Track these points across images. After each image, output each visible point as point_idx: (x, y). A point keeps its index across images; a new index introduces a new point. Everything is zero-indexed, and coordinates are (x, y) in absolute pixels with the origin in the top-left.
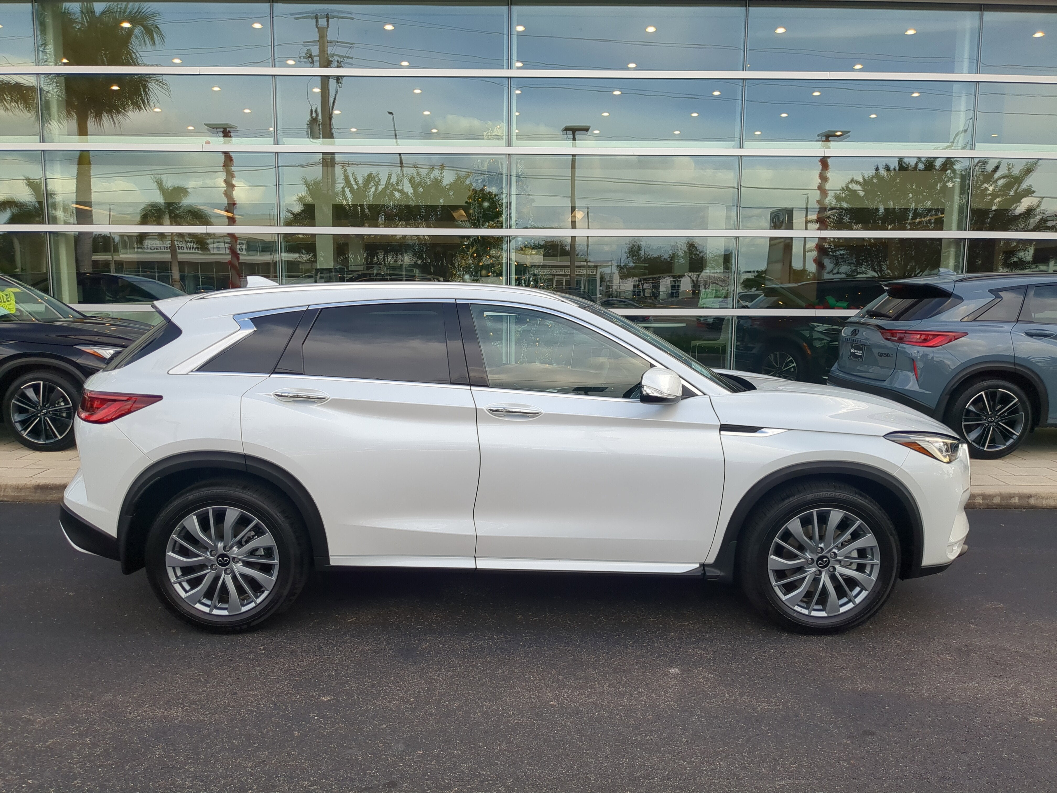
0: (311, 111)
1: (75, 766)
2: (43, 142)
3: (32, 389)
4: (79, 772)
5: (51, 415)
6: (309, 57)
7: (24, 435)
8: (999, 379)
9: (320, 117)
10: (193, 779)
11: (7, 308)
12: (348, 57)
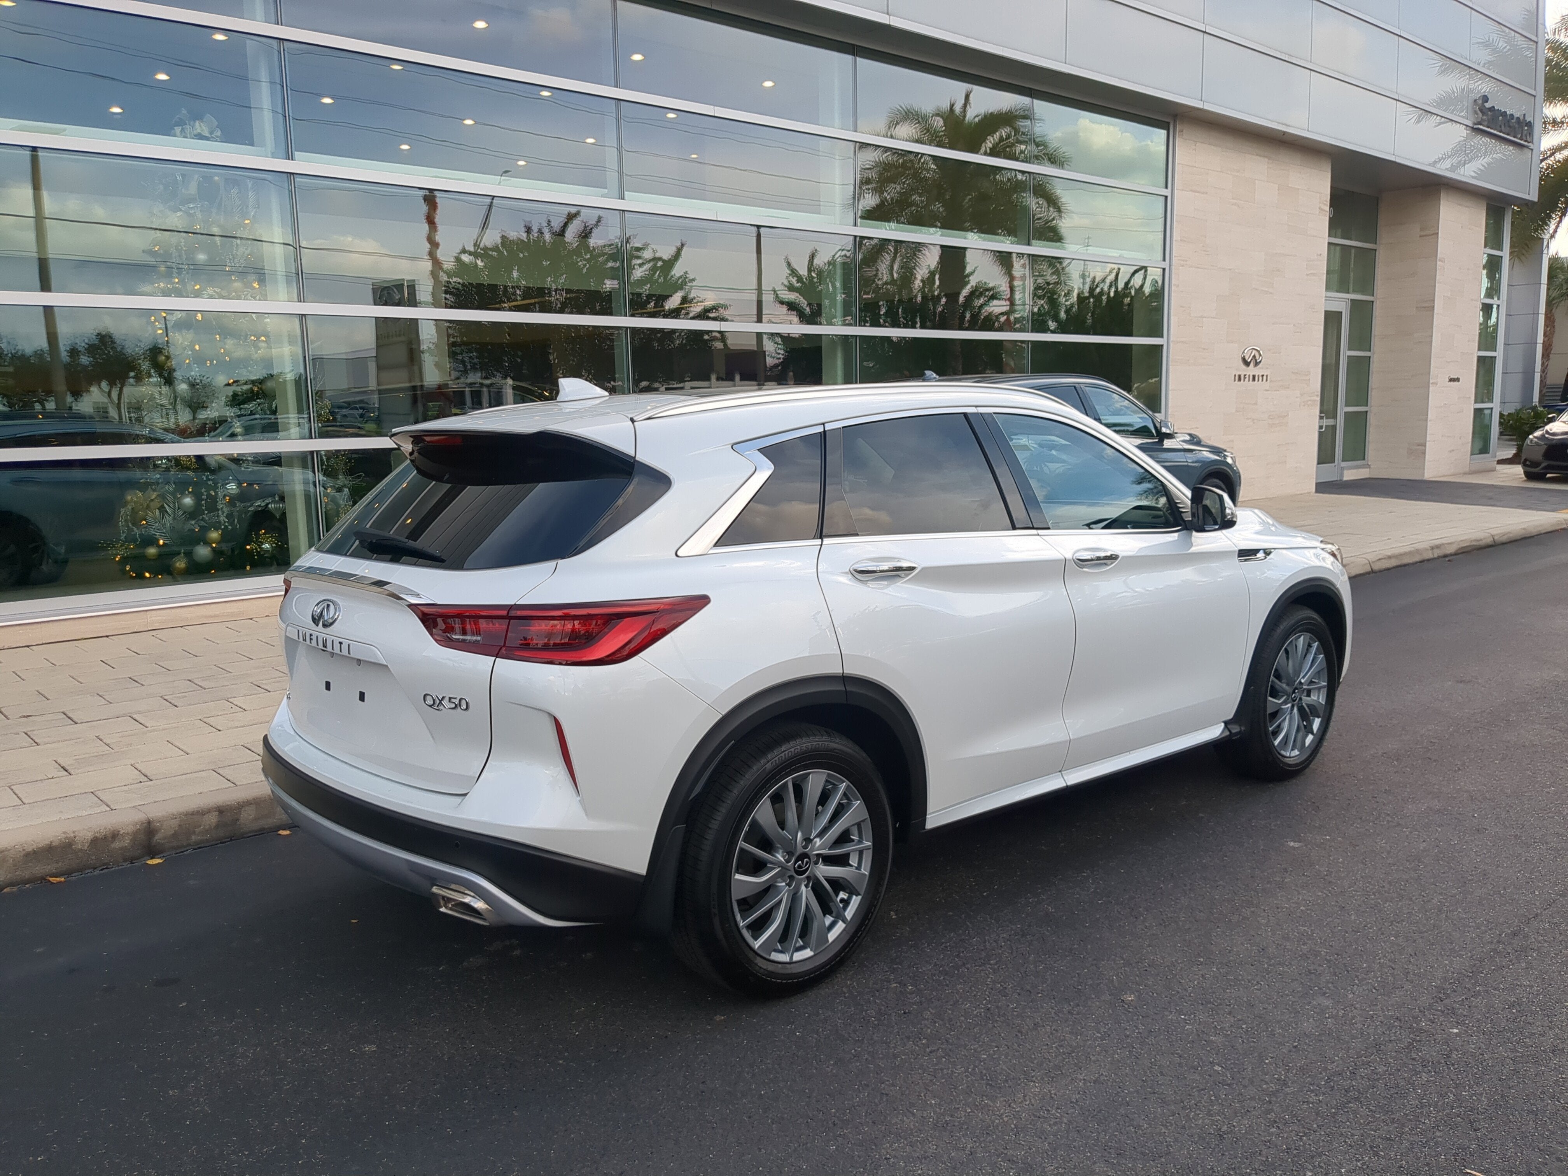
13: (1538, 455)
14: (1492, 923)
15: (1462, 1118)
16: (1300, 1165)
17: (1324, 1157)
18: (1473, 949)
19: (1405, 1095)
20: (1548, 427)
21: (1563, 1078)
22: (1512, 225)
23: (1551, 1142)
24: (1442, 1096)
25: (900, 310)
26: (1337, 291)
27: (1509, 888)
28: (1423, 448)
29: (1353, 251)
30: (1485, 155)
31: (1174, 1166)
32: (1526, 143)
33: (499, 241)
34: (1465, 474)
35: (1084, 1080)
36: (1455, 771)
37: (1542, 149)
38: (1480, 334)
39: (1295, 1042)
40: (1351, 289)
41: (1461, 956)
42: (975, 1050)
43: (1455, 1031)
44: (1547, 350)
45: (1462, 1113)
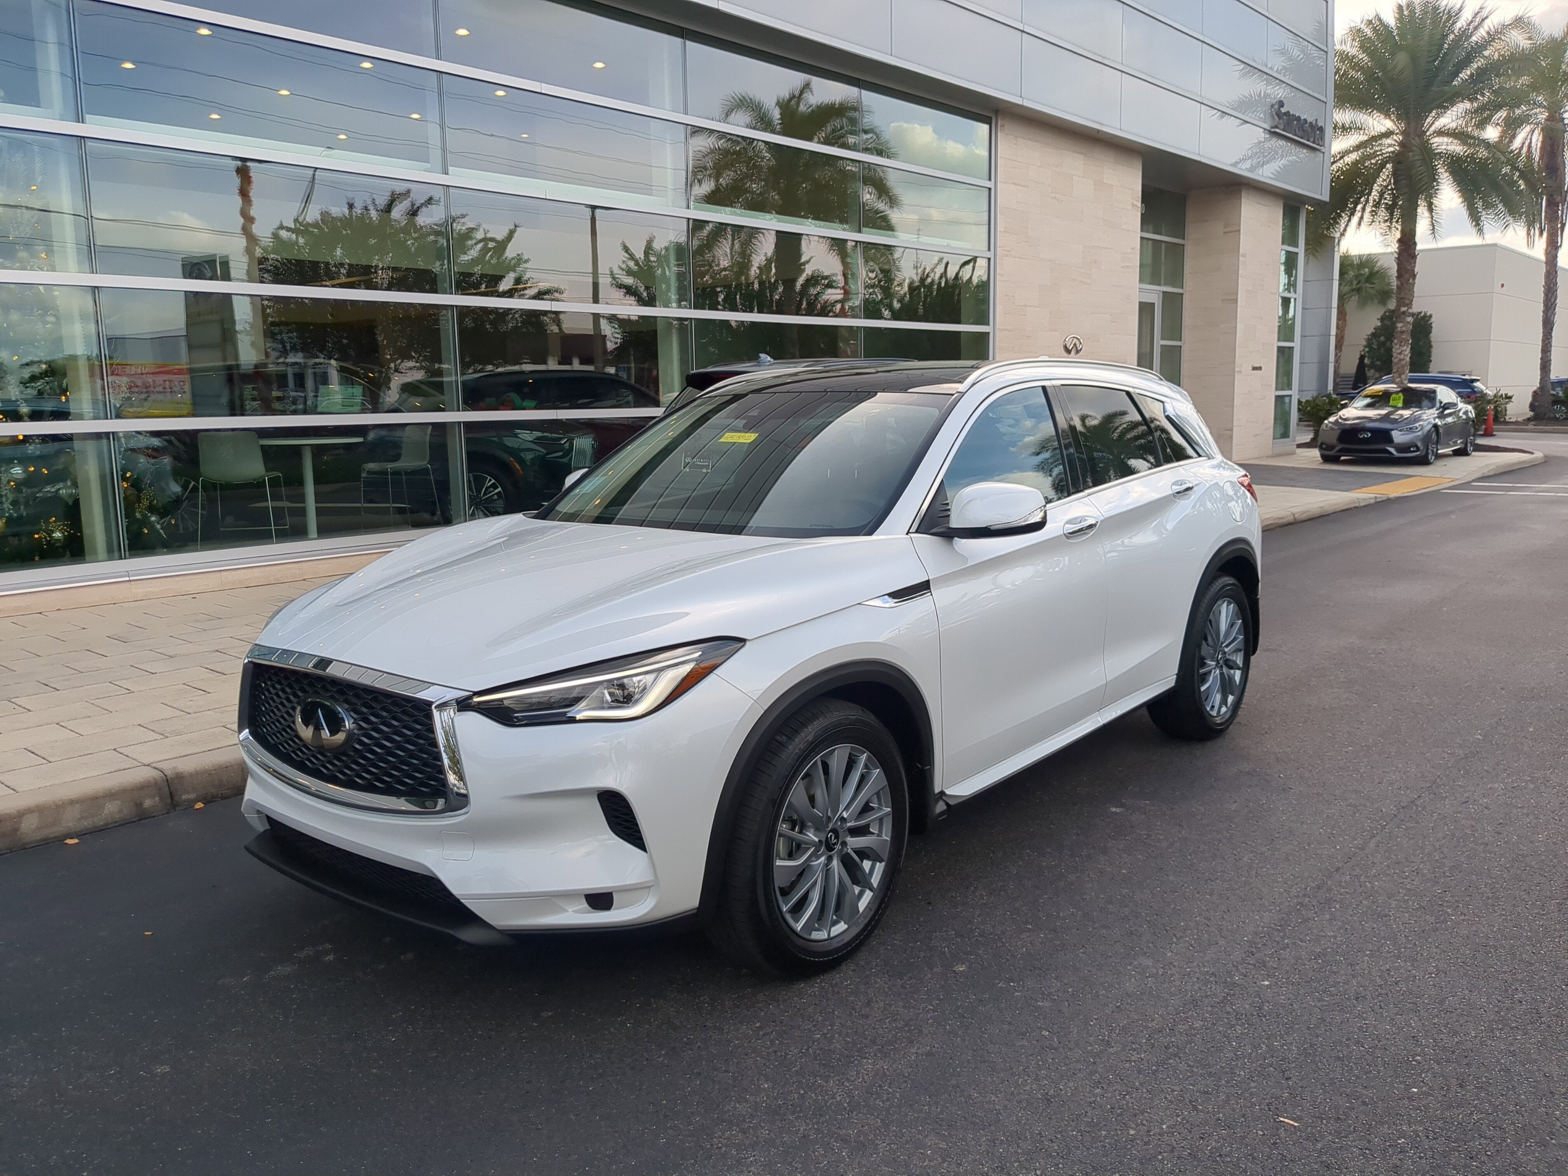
13: (1333, 439)
14: (1298, 877)
15: (1274, 1068)
16: (1123, 1123)
17: (1146, 1114)
18: (1282, 903)
19: (1221, 1048)
20: (1341, 413)
21: (1366, 1024)
22: (1306, 224)
23: (1357, 1087)
24: (1256, 1047)
25: (738, 297)
26: (1150, 284)
27: (1313, 843)
28: (1230, 432)
29: (1163, 245)
30: (1282, 157)
31: (1004, 1133)
32: (1318, 147)
33: (319, 217)
34: (1268, 457)
35: (916, 1053)
36: (1263, 734)
37: (1333, 153)
38: (1279, 327)
39: (1117, 1002)
40: (1162, 282)
41: (1270, 911)
42: (809, 1030)
43: (1266, 983)
44: (1339, 341)
45: (1274, 1063)
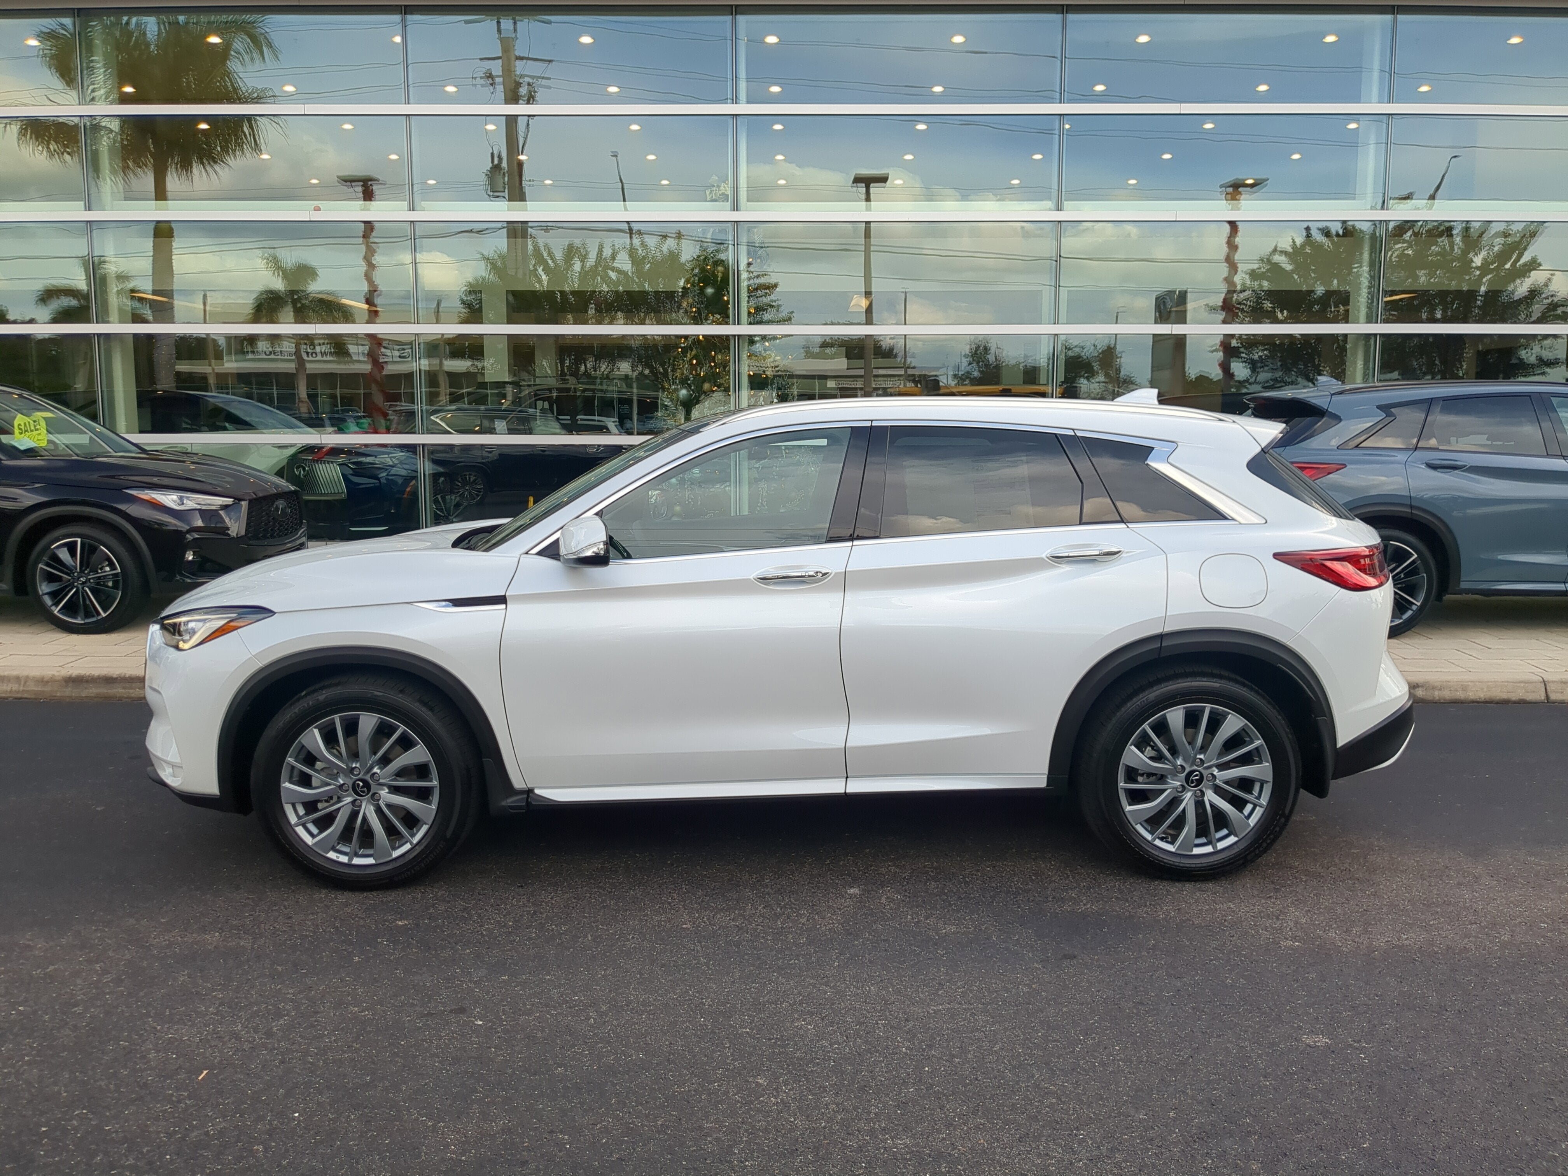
0: (492, 155)
1: (78, 993)
2: (89, 210)
3: (66, 549)
4: (82, 999)
5: (92, 585)
6: (488, 77)
7: (55, 612)
8: (1390, 528)
9: (504, 164)
10: (220, 1006)
11: (35, 440)
12: (543, 78)
